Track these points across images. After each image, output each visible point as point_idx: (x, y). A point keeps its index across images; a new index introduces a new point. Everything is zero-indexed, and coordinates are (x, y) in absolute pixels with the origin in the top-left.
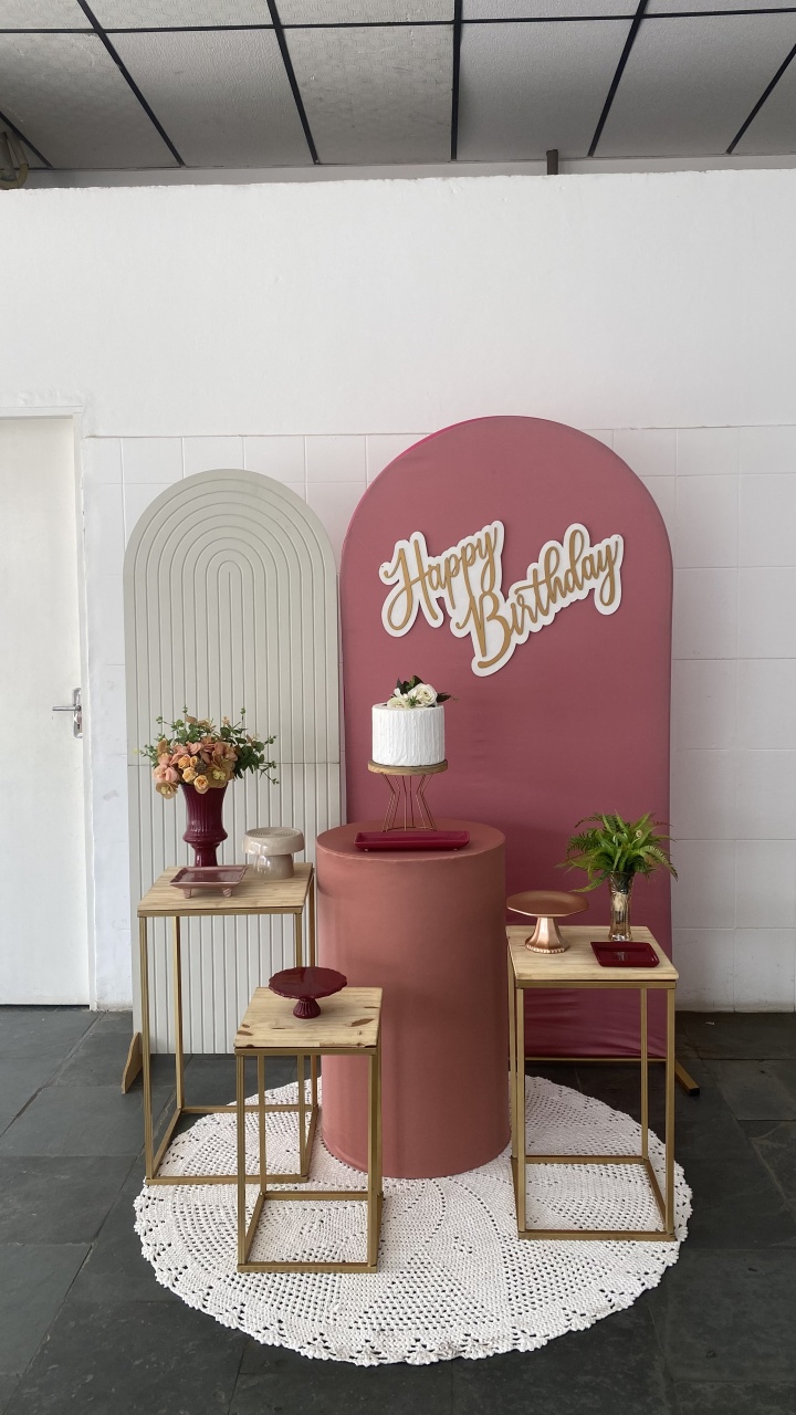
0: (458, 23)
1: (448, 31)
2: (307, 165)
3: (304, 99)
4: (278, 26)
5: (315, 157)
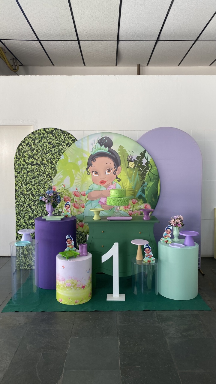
0: (118, 41)
1: (116, 43)
2: (83, 66)
3: (83, 54)
4: (79, 41)
5: (84, 64)
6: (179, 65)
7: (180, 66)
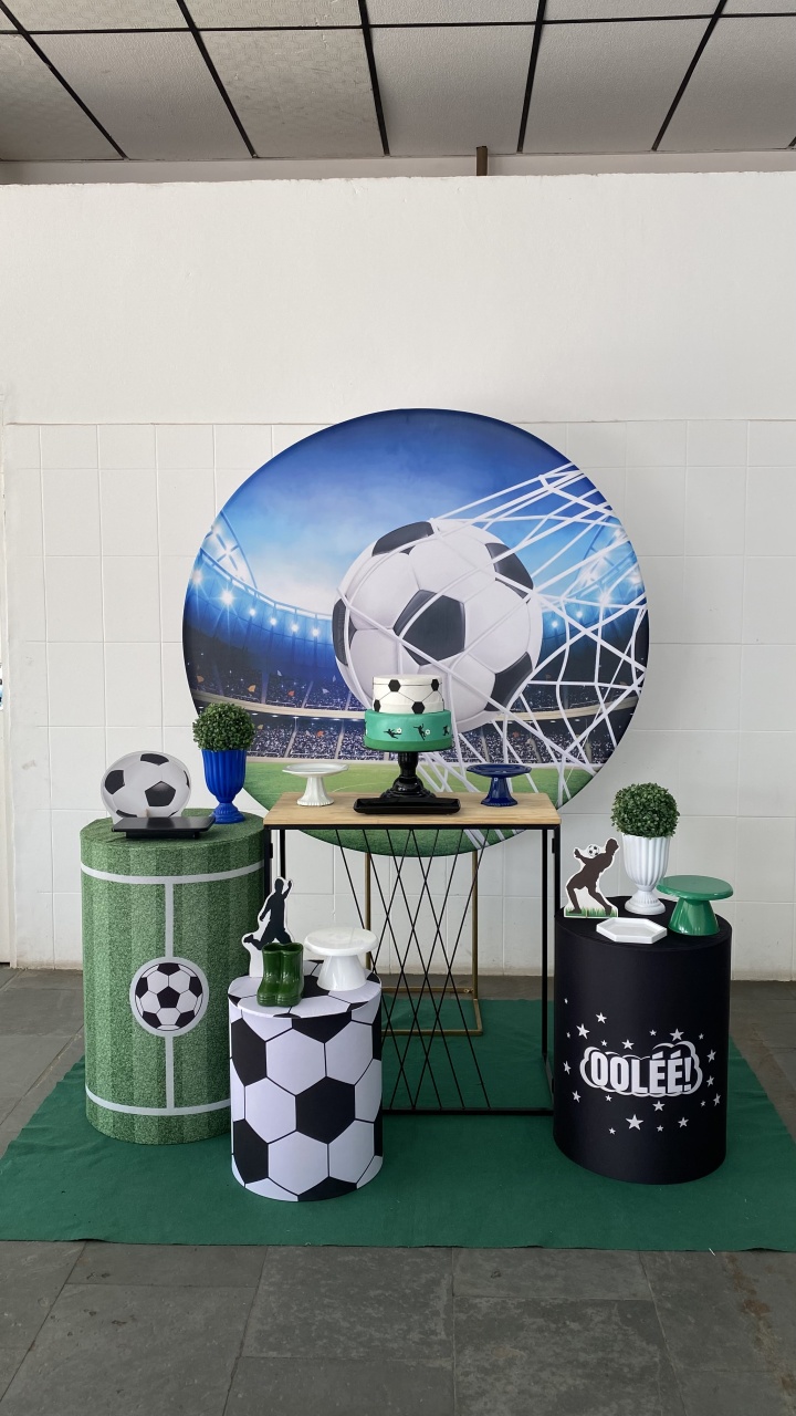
0: (367, 27)
1: (359, 35)
2: (246, 158)
3: (231, 98)
4: (193, 29)
5: (252, 151)
6: (654, 148)
7: (663, 152)
